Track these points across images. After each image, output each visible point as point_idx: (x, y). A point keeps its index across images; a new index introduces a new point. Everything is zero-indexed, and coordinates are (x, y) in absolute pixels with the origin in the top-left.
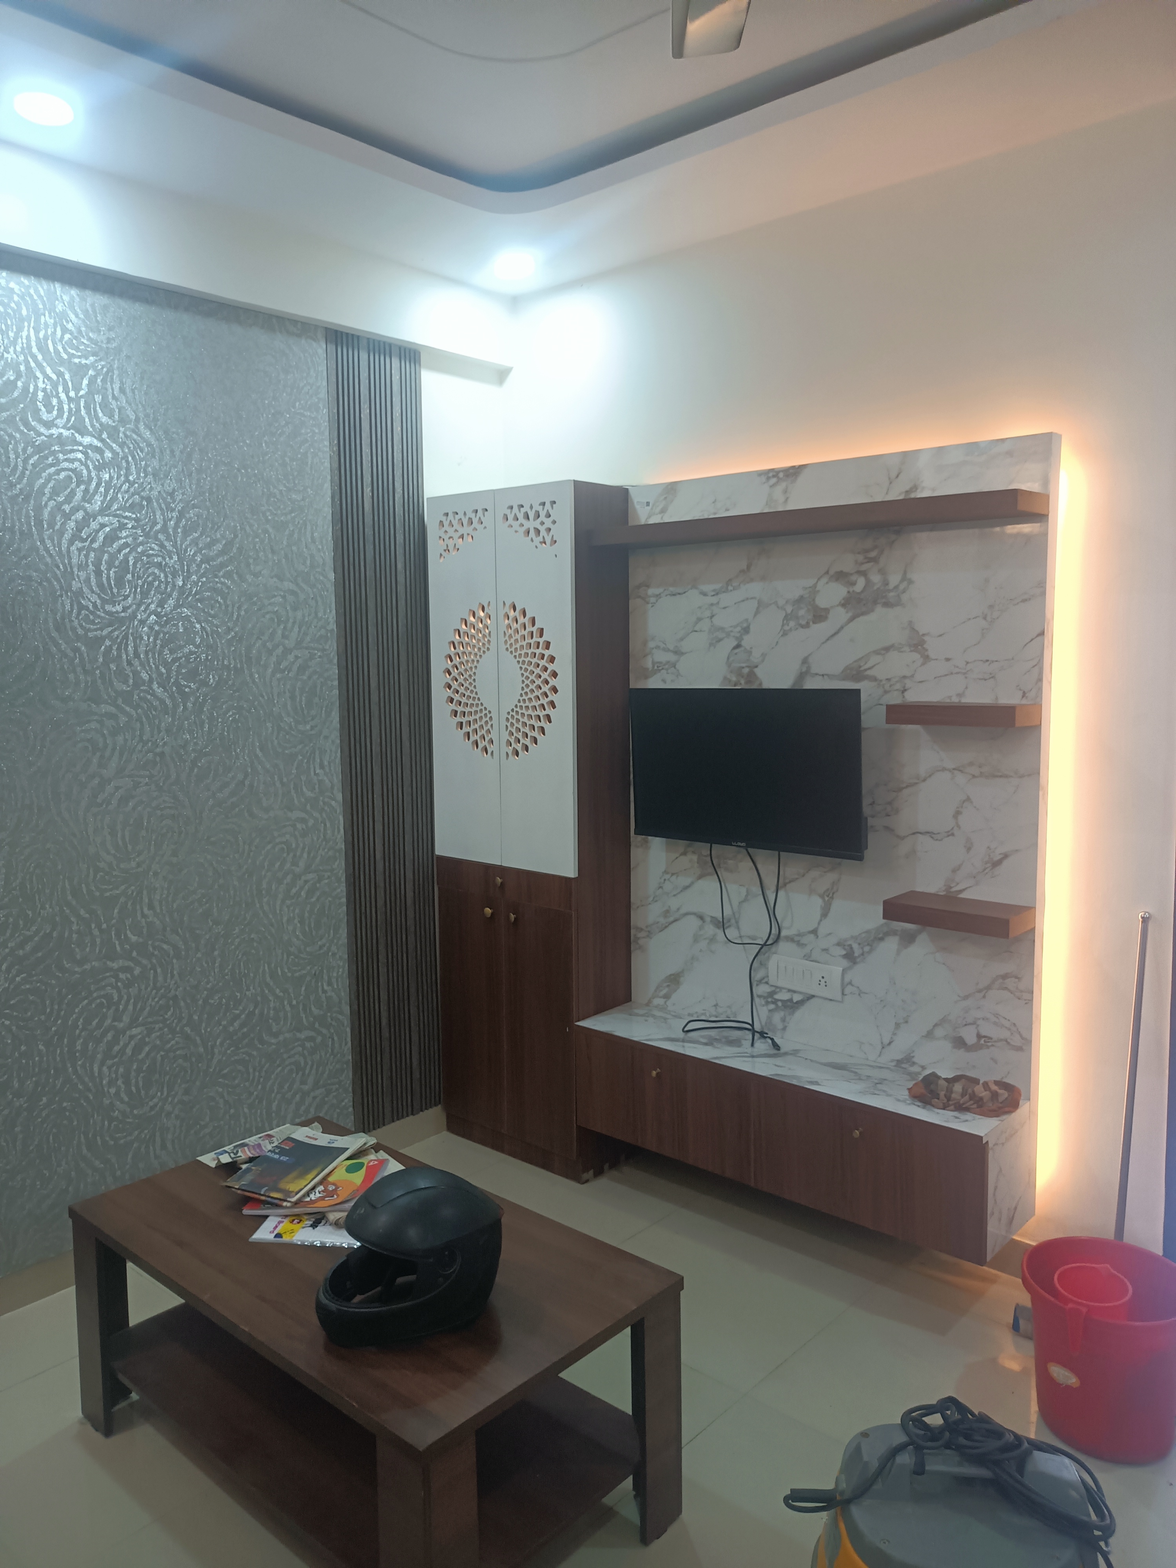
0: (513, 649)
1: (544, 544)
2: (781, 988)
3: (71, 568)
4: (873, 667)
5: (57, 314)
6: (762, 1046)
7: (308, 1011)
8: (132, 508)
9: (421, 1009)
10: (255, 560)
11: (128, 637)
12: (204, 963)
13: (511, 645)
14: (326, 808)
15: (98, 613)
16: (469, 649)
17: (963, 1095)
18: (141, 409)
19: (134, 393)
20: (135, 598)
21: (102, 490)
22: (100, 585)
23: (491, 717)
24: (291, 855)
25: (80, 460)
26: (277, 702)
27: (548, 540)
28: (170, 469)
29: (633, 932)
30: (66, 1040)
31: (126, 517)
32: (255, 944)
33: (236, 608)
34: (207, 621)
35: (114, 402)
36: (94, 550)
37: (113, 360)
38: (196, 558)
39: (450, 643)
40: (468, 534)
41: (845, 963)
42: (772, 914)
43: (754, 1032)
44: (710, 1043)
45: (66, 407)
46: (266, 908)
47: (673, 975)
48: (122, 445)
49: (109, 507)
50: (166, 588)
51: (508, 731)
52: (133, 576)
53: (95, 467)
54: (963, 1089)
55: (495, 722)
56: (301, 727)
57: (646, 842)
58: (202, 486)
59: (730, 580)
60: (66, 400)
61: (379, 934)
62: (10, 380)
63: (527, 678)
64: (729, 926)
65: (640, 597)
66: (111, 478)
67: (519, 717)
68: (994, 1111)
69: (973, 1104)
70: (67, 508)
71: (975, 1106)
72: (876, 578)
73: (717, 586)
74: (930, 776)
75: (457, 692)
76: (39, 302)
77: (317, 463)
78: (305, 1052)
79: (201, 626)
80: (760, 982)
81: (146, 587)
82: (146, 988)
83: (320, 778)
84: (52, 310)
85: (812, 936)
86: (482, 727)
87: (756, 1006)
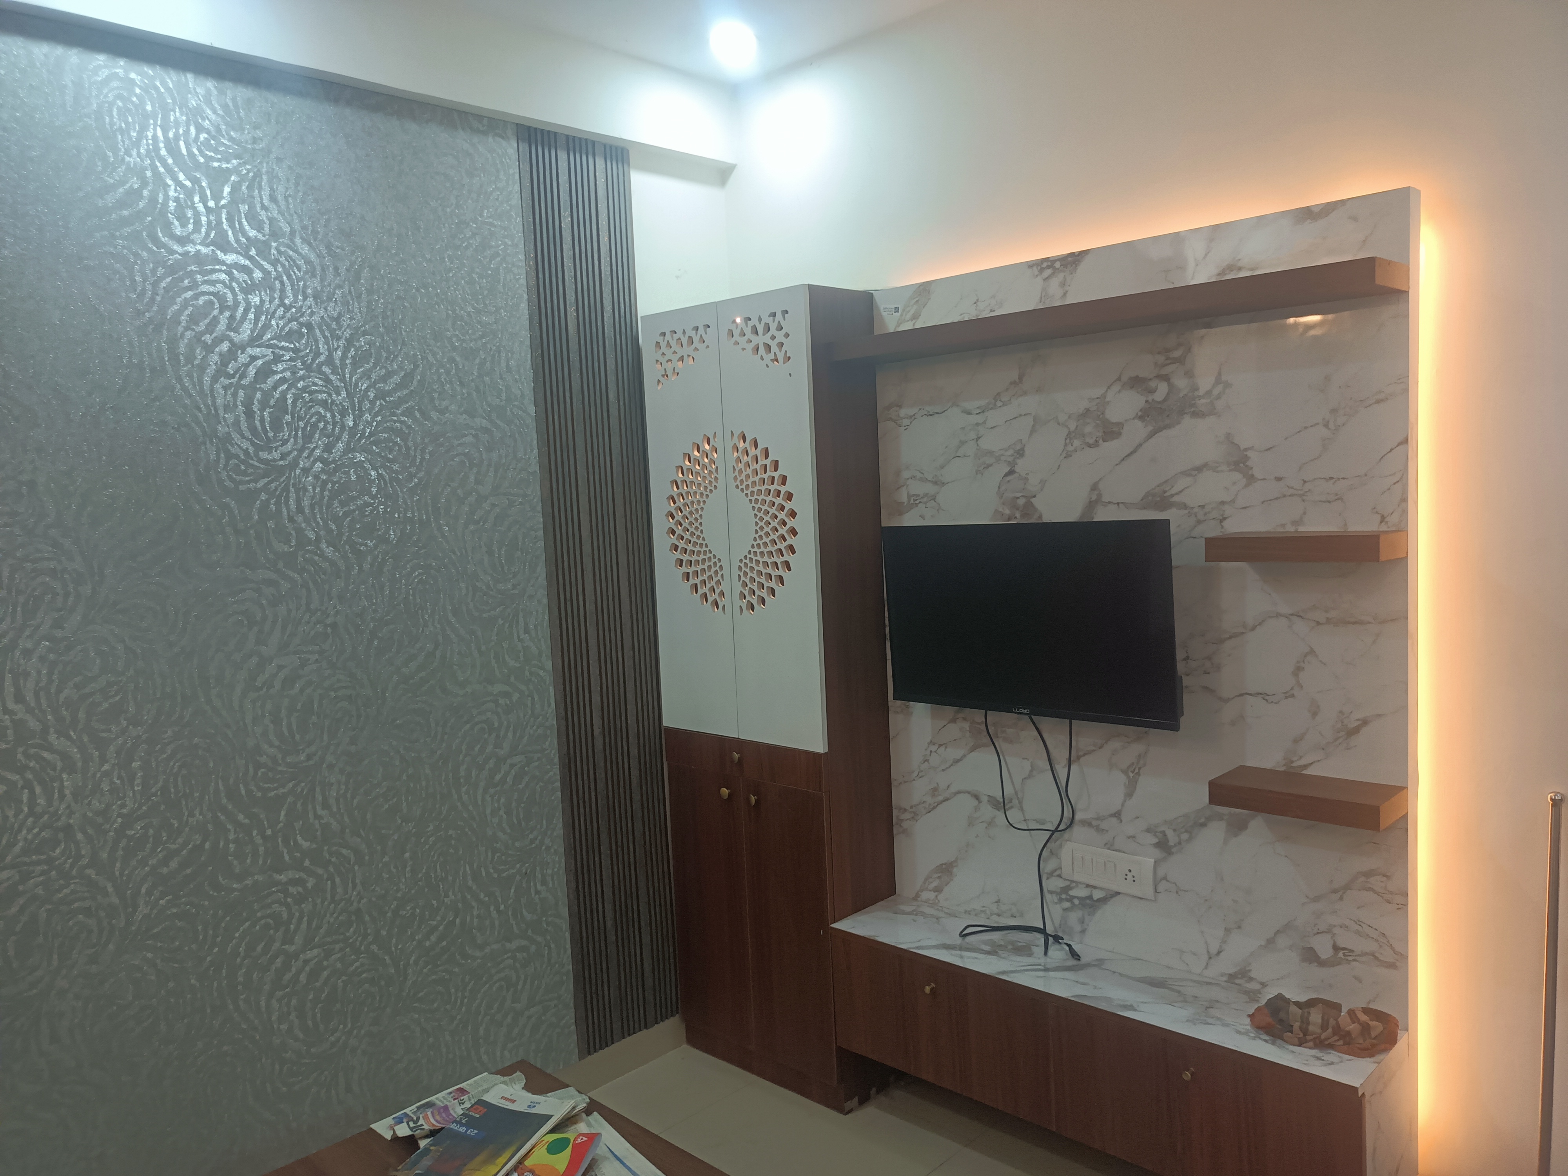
0: (744, 486)
1: (775, 362)
2: (1078, 883)
3: (216, 410)
4: (1181, 492)
5: (190, 109)
6: (1057, 954)
7: (519, 917)
8: (289, 337)
9: (652, 904)
10: (440, 394)
11: (289, 489)
12: (392, 868)
13: (742, 481)
14: (533, 679)
15: (251, 462)
16: (694, 488)
17: (1324, 1027)
18: (297, 221)
19: (287, 201)
20: (295, 443)
21: (251, 316)
22: (253, 429)
23: (721, 565)
24: (494, 735)
25: (223, 282)
26: (472, 558)
27: (781, 357)
28: (334, 290)
29: (895, 813)
30: (224, 971)
31: (282, 348)
32: (453, 842)
33: (418, 452)
34: (385, 468)
35: (263, 213)
36: (244, 387)
37: (261, 163)
38: (369, 393)
39: (672, 482)
40: (689, 356)
41: (1158, 853)
42: (1064, 794)
43: (1047, 936)
44: (994, 951)
45: (204, 219)
46: (465, 798)
47: (945, 864)
48: (274, 263)
49: (260, 336)
50: (333, 429)
51: (741, 581)
52: (293, 417)
53: (243, 290)
54: (1323, 1018)
55: (726, 571)
56: (501, 586)
57: (908, 707)
58: (373, 310)
59: (999, 394)
60: (204, 211)
61: (600, 822)
62: (133, 189)
63: (761, 519)
64: (1011, 808)
65: (891, 419)
66: (262, 301)
67: (754, 565)
68: (1367, 1049)
69: (1338, 1040)
70: (208, 338)
71: (1341, 1042)
72: (1181, 383)
73: (983, 403)
74: (1260, 624)
75: (682, 538)
76: (166, 95)
77: (511, 280)
78: (518, 965)
79: (378, 472)
80: (1050, 875)
81: (309, 429)
82: (323, 903)
83: (525, 645)
84: (183, 105)
85: (1114, 820)
86: (710, 577)
87: (1047, 903)
